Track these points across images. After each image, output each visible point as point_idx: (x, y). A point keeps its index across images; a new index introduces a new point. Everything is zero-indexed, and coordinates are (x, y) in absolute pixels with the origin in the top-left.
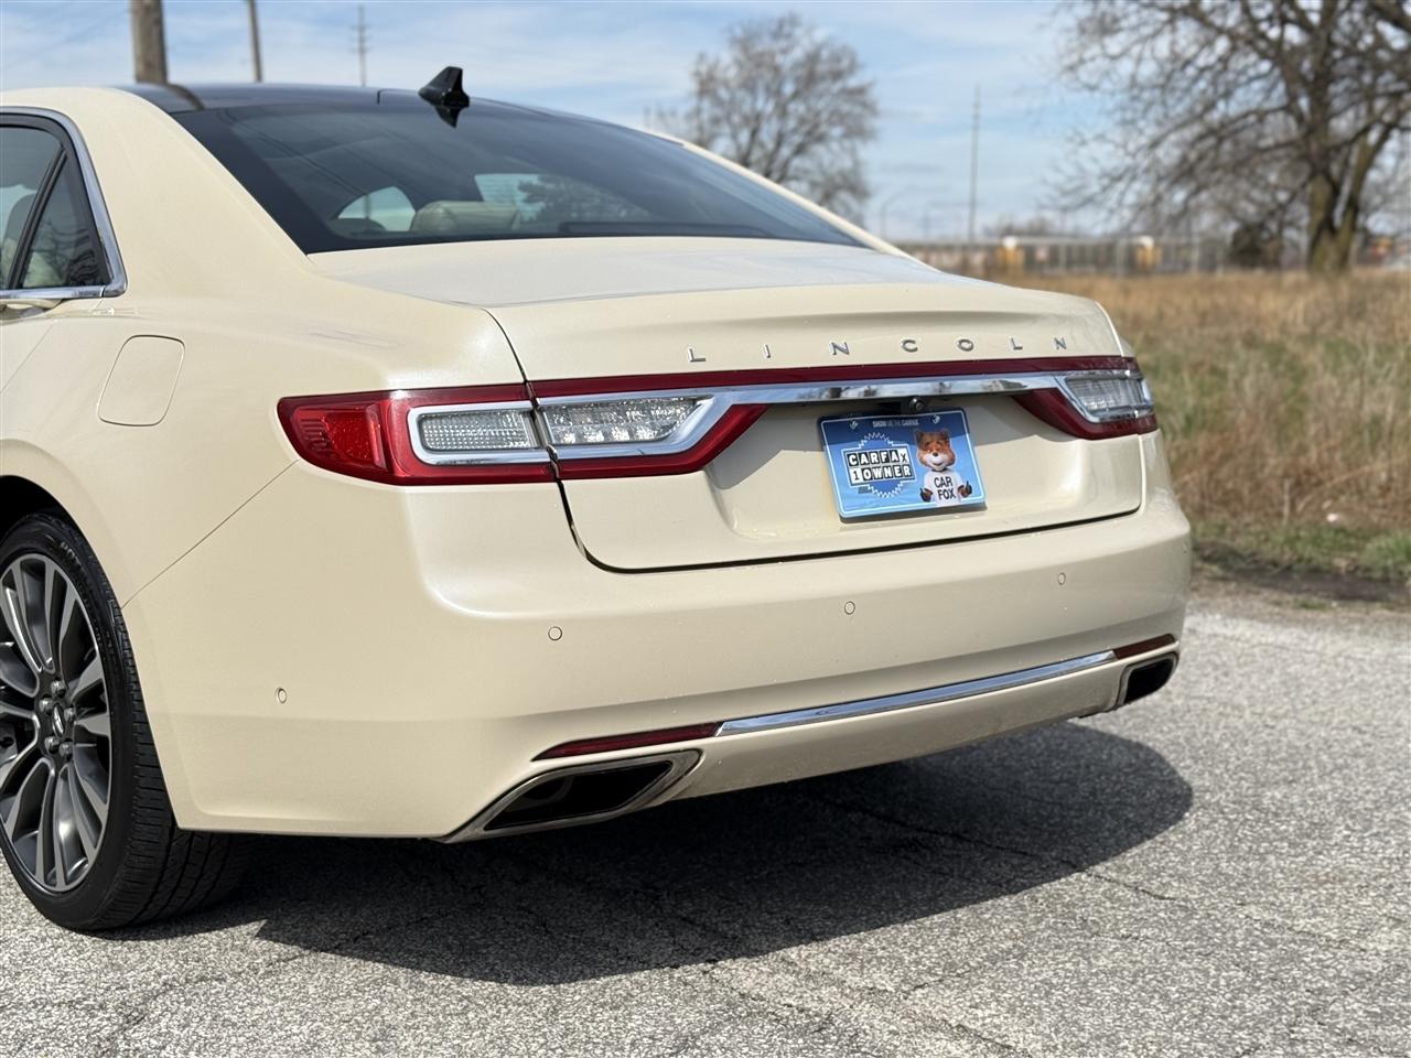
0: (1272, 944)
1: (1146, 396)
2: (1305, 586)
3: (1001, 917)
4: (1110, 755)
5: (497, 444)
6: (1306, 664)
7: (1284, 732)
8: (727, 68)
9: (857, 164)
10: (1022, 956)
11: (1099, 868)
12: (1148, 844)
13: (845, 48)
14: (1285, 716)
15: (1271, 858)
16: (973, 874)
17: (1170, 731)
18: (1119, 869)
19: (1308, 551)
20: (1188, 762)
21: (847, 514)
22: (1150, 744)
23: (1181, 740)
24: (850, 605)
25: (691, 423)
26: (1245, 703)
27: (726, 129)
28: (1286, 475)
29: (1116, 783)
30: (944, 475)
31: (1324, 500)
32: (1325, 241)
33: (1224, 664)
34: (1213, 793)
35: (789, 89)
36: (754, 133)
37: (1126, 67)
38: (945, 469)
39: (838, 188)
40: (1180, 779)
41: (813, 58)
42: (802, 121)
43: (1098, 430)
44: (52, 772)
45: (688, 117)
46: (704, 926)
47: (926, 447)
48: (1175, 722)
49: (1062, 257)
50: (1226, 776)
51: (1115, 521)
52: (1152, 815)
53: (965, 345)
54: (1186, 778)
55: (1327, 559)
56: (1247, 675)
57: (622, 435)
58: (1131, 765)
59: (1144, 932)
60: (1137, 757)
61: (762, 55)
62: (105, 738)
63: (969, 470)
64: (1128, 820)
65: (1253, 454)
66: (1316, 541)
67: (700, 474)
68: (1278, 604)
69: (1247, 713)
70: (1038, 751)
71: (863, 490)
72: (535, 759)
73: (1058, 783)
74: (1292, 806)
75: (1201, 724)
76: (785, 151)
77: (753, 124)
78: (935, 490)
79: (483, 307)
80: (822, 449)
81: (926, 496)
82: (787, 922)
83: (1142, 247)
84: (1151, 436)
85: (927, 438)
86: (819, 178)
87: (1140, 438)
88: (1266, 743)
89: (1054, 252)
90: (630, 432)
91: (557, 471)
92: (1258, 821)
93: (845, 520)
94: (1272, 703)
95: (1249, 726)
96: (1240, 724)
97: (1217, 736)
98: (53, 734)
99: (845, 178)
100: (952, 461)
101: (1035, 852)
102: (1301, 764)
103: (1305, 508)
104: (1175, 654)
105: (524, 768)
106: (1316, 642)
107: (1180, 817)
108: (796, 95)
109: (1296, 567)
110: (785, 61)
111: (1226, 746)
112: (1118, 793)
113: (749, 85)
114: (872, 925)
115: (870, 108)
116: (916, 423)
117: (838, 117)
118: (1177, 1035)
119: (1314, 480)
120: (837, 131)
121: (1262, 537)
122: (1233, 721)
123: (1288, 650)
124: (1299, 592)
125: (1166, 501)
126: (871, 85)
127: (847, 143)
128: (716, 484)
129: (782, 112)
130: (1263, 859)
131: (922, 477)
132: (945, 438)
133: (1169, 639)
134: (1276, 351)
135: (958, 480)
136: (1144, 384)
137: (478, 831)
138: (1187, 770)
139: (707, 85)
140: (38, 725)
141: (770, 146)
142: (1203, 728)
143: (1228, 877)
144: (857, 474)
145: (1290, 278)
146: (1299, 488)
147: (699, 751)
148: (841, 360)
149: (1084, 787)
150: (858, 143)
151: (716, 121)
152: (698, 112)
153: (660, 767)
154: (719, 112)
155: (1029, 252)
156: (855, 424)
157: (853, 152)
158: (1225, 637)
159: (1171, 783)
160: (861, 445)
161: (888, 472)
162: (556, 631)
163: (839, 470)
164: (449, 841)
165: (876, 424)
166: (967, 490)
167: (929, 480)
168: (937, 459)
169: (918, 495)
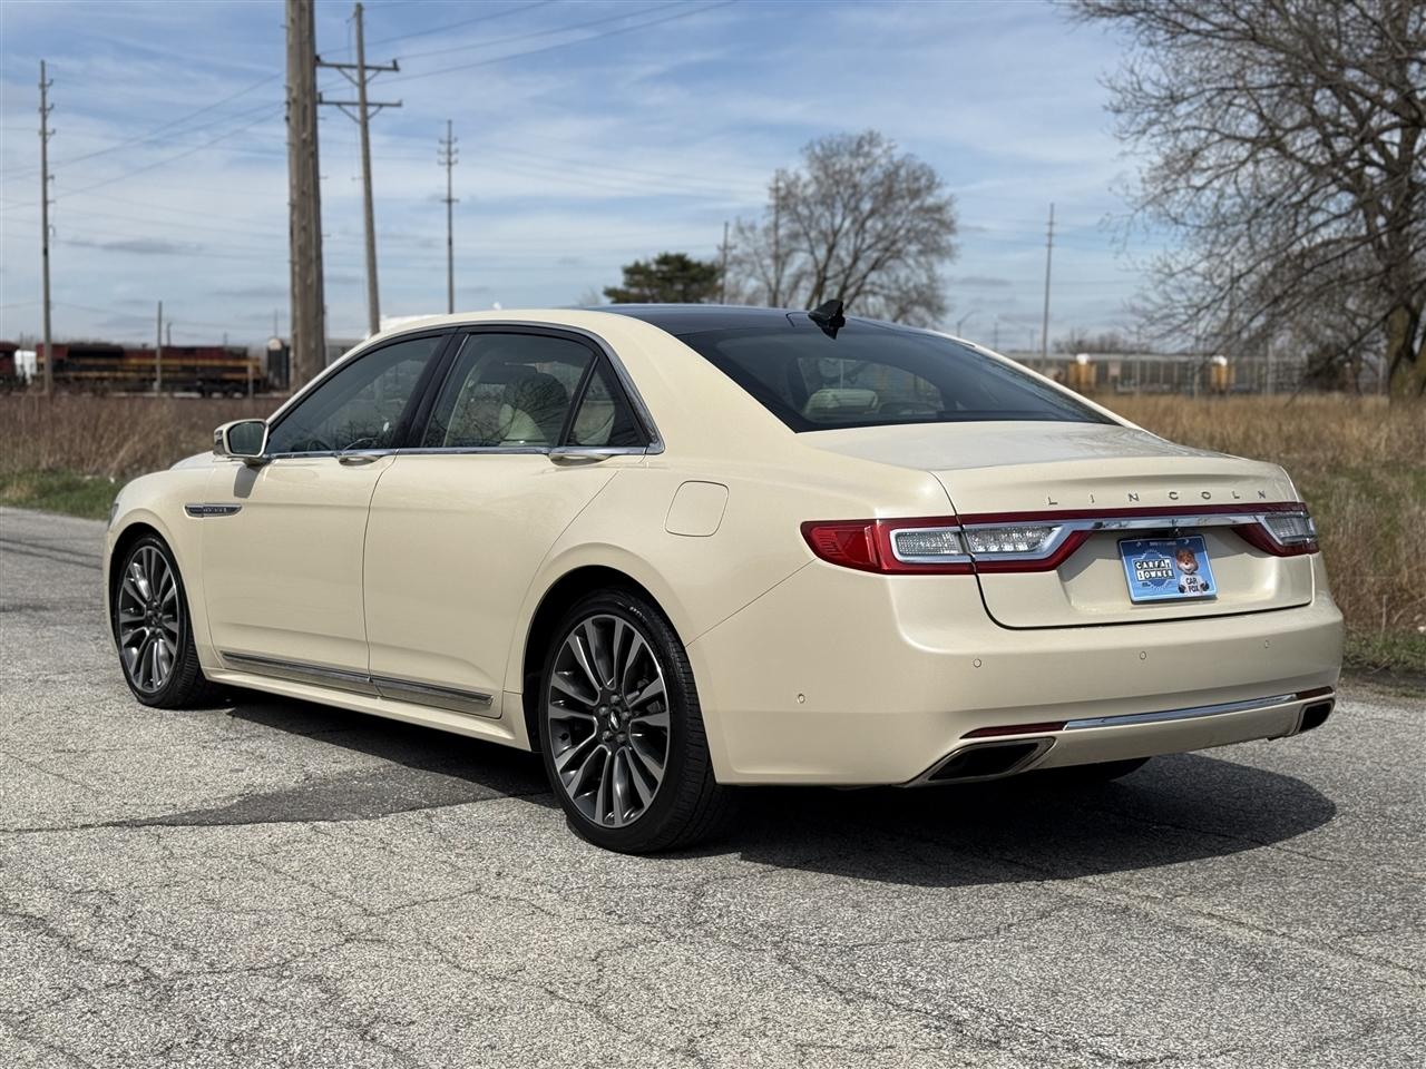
0: (1401, 883)
1: (1312, 528)
2: (1403, 682)
3: (1221, 866)
4: (1272, 785)
5: (936, 552)
6: (1409, 733)
7: (1397, 774)
8: (805, 186)
9: (932, 279)
10: (1239, 884)
11: (1279, 844)
12: (1309, 833)
13: (922, 166)
14: (1397, 764)
15: (1395, 842)
16: (1194, 844)
17: (1313, 771)
18: (1293, 845)
19: (1404, 655)
20: (1330, 789)
21: (1135, 599)
22: (1300, 778)
23: (1322, 777)
24: (1143, 653)
25: (1049, 541)
26: (1366, 756)
27: (805, 245)
28: (1382, 592)
29: (1280, 800)
30: (1192, 577)
31: (1415, 615)
32: (1403, 367)
33: (1346, 731)
34: (1350, 807)
35: (866, 206)
36: (831, 250)
37: (1208, 197)
38: (1192, 573)
39: (913, 303)
40: (1325, 799)
41: (891, 175)
42: (879, 238)
43: (1283, 551)
44: (610, 753)
45: (766, 231)
46: (1025, 865)
47: (1180, 559)
48: (1315, 766)
49: (1137, 373)
50: (1358, 798)
51: (1297, 610)
52: (1309, 818)
53: (1206, 496)
54: (1330, 798)
55: (1419, 661)
56: (1366, 739)
57: (1008, 548)
58: (1287, 790)
59: (1315, 876)
60: (1292, 785)
61: (840, 172)
62: (665, 729)
63: (1206, 575)
64: (1293, 820)
65: (1354, 573)
66: (1411, 647)
67: (1054, 572)
68: (1381, 693)
69: (1368, 763)
70: (1219, 780)
71: (1145, 585)
72: (962, 738)
73: (1238, 799)
74: (1407, 815)
75: (1335, 767)
76: (862, 266)
77: (831, 239)
78: (1187, 586)
79: (928, 470)
80: (1120, 558)
81: (1182, 589)
82: (1079, 864)
83: (1218, 365)
84: (1315, 555)
85: (1181, 553)
86: (896, 293)
87: (1311, 556)
88: (1384, 780)
89: (1127, 369)
90: (1015, 545)
91: (976, 568)
92: (1384, 823)
93: (1133, 602)
94: (1386, 757)
95: (1370, 769)
96: (1364, 769)
97: (1348, 775)
98: (609, 729)
99: (920, 294)
100: (1196, 568)
101: (1232, 835)
102: (1411, 792)
103: (1398, 619)
104: (1332, 703)
105: (956, 743)
106: (1417, 718)
107: (1329, 819)
108: (872, 213)
109: (1394, 667)
110: (864, 180)
111: (1356, 780)
112: (1283, 805)
113: (826, 200)
114: (1137, 867)
115: (948, 226)
116: (1174, 543)
117: (915, 235)
118: (1345, 921)
119: (1406, 596)
120: (913, 248)
121: (1364, 642)
122: (1359, 766)
123: (1395, 723)
124: (1398, 686)
125: (1325, 599)
126: (949, 203)
127: (922, 259)
128: (1062, 578)
129: (860, 228)
130: (1390, 842)
131: (1179, 576)
132: (1192, 554)
133: (1328, 690)
134: (1362, 478)
135: (1200, 580)
136: (1310, 520)
137: (925, 781)
138: (1329, 794)
139: (785, 200)
140: (596, 723)
141: (848, 261)
142: (1337, 770)
143: (1367, 851)
144: (1141, 575)
145: (1370, 402)
146: (1394, 605)
147: (1054, 738)
148: (1134, 504)
149: (1258, 802)
150: (934, 259)
151: (794, 236)
152: (776, 226)
153: (1030, 747)
154: (797, 227)
155: (1102, 369)
156: (1139, 544)
157: (930, 269)
158: (1345, 714)
159: (1320, 801)
160: (1143, 557)
161: (1159, 574)
162: (978, 661)
163: (1131, 572)
164: (906, 786)
165: (1152, 544)
166: (1205, 587)
167: (1183, 580)
168: (1187, 567)
169: (1177, 589)
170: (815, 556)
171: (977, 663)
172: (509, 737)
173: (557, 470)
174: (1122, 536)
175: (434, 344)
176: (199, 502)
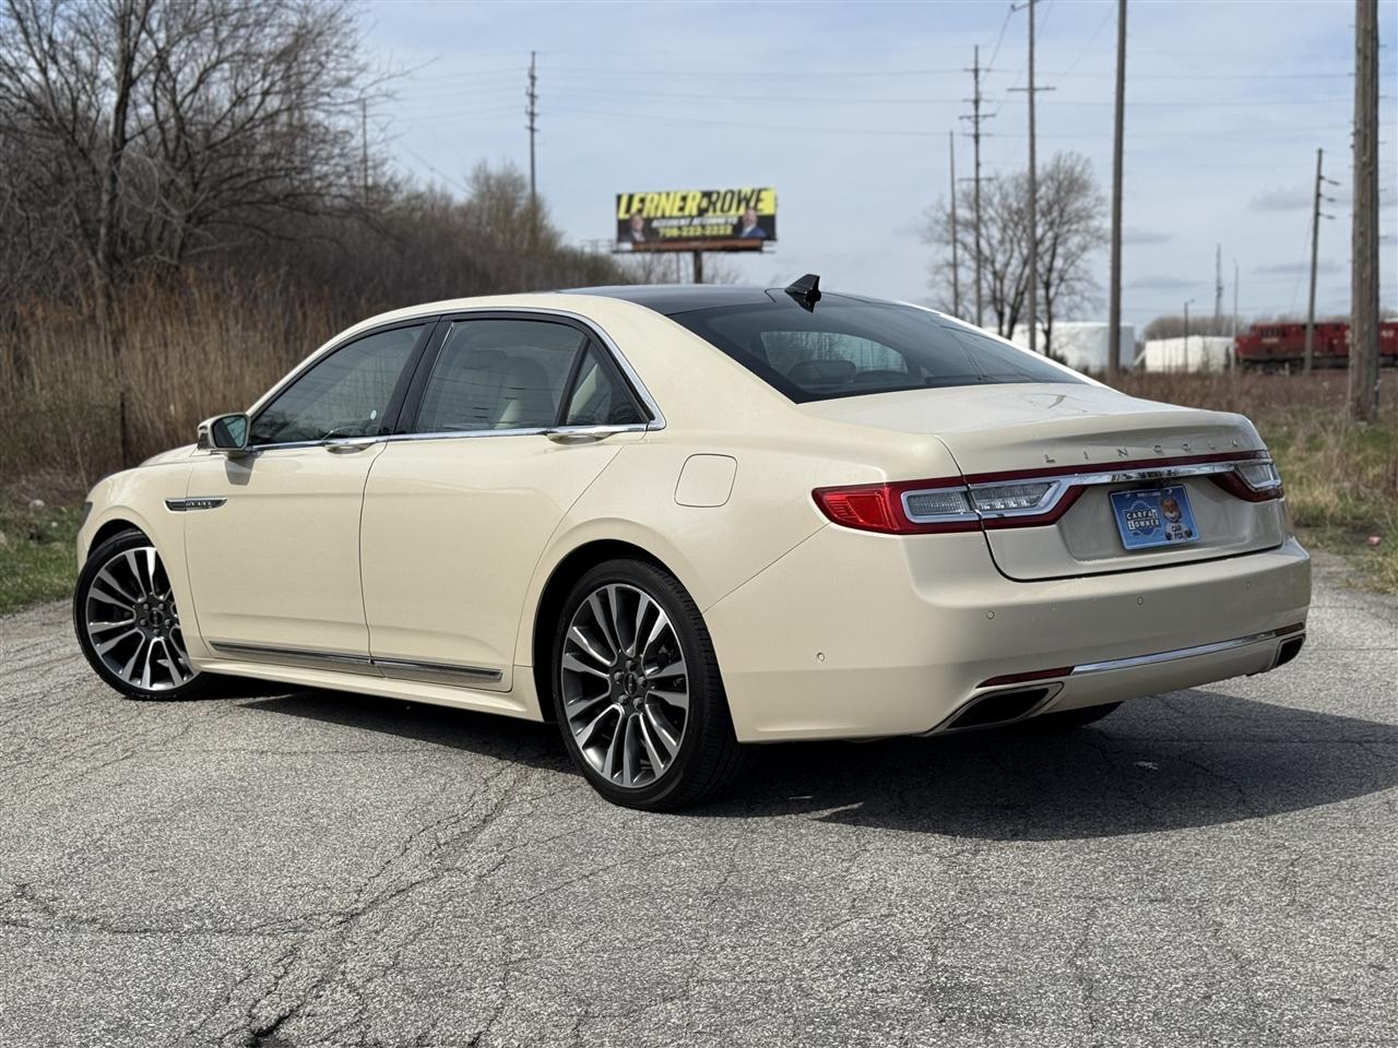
21: (1128, 547)
24: (1140, 599)
25: (1049, 499)
30: (1176, 525)
38: (1177, 522)
44: (624, 715)
47: (1165, 508)
51: (1271, 552)
53: (1186, 447)
57: (1013, 505)
63: (1189, 522)
67: (1054, 526)
71: (1136, 534)
72: (979, 686)
78: (1173, 533)
81: (1169, 537)
85: (1166, 503)
90: (1017, 503)
91: (983, 525)
93: (1127, 551)
98: (624, 693)
100: (1180, 517)
104: (1304, 635)
105: (974, 692)
116: (1159, 494)
128: (1062, 531)
131: (1165, 525)
132: (1175, 503)
133: (1300, 625)
135: (1185, 528)
140: (610, 685)
144: (1132, 525)
147: (1062, 683)
153: (1039, 693)
156: (1128, 496)
160: (1132, 508)
161: (1148, 523)
162: (992, 613)
163: (1123, 523)
164: (927, 735)
165: (1139, 495)
166: (1189, 534)
167: (1169, 528)
168: (1172, 515)
169: (1164, 537)
170: (828, 521)
171: (990, 615)
172: (520, 710)
173: (557, 450)
174: (1112, 488)
175: (417, 333)
176: (179, 496)
